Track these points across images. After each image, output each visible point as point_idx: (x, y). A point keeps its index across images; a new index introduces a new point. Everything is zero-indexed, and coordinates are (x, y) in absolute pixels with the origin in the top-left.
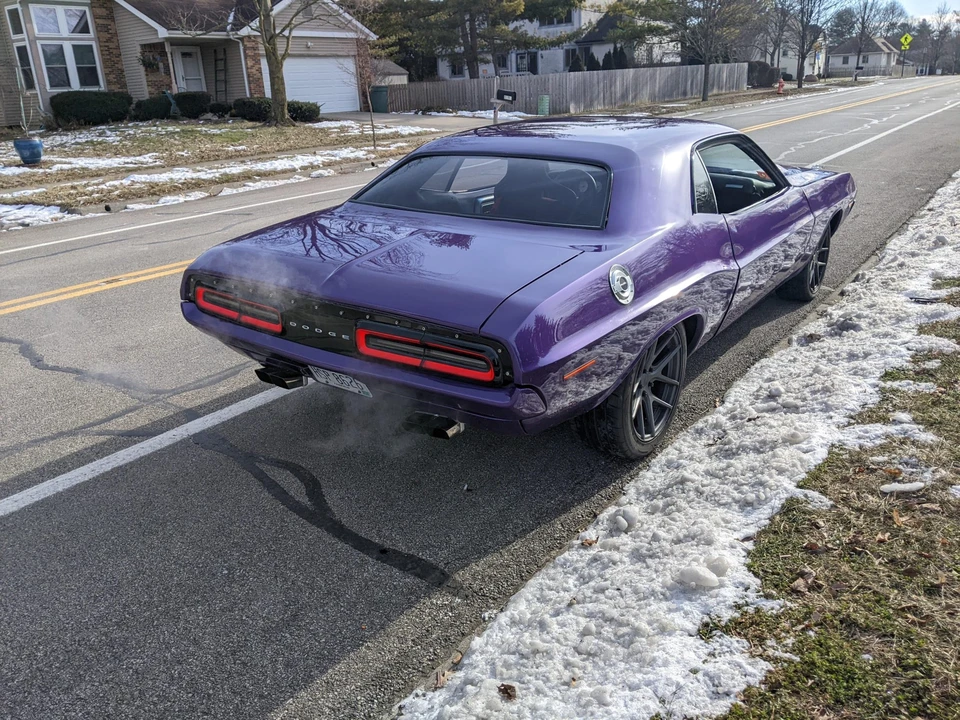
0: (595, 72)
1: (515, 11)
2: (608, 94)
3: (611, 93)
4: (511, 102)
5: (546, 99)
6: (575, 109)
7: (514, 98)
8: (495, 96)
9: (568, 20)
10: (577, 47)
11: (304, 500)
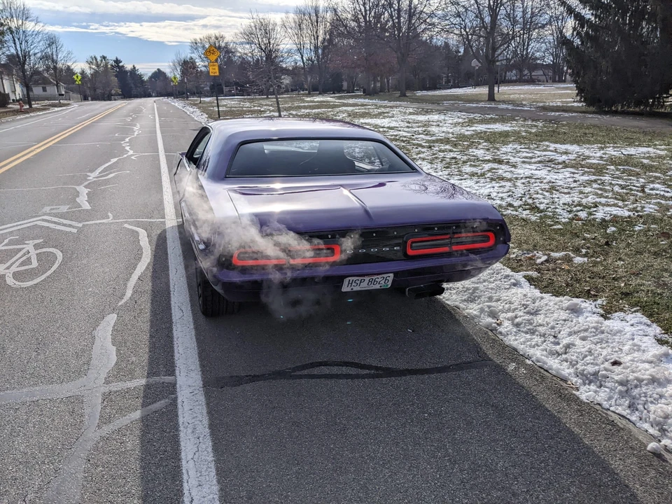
11: (367, 372)
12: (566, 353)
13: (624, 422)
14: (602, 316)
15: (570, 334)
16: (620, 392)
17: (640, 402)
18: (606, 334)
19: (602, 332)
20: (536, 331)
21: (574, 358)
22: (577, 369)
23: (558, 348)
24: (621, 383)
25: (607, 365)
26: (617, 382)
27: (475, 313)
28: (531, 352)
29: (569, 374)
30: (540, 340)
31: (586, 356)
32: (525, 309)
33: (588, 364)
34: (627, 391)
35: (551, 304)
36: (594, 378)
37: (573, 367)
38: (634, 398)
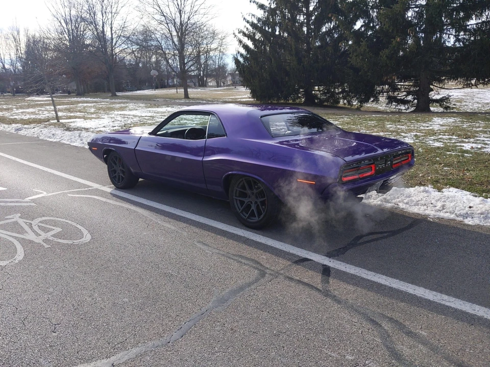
11: (386, 234)
12: (443, 209)
14: (439, 192)
15: (437, 201)
16: (483, 217)
18: (451, 198)
19: (448, 198)
20: (418, 204)
21: (451, 209)
22: (456, 214)
23: (437, 208)
24: (482, 214)
25: (467, 209)
26: (479, 214)
27: (379, 203)
28: (427, 212)
29: (454, 217)
30: (425, 207)
31: (455, 208)
32: (404, 195)
33: (460, 210)
35: (412, 191)
36: (467, 216)
37: (453, 213)
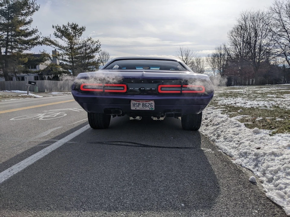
0: (52, 81)
1: (24, 61)
2: (56, 88)
3: (57, 87)
4: (34, 85)
5: (37, 87)
6: (47, 91)
7: (35, 84)
8: (28, 82)
9: (35, 68)
10: (38, 76)
11: (136, 145)
12: (239, 147)
13: (248, 171)
14: (270, 135)
16: (254, 159)
17: (261, 163)
18: (265, 140)
19: (264, 139)
24: (255, 155)
25: (254, 149)
29: (235, 155)
34: (256, 159)
36: (245, 155)
38: (259, 161)
